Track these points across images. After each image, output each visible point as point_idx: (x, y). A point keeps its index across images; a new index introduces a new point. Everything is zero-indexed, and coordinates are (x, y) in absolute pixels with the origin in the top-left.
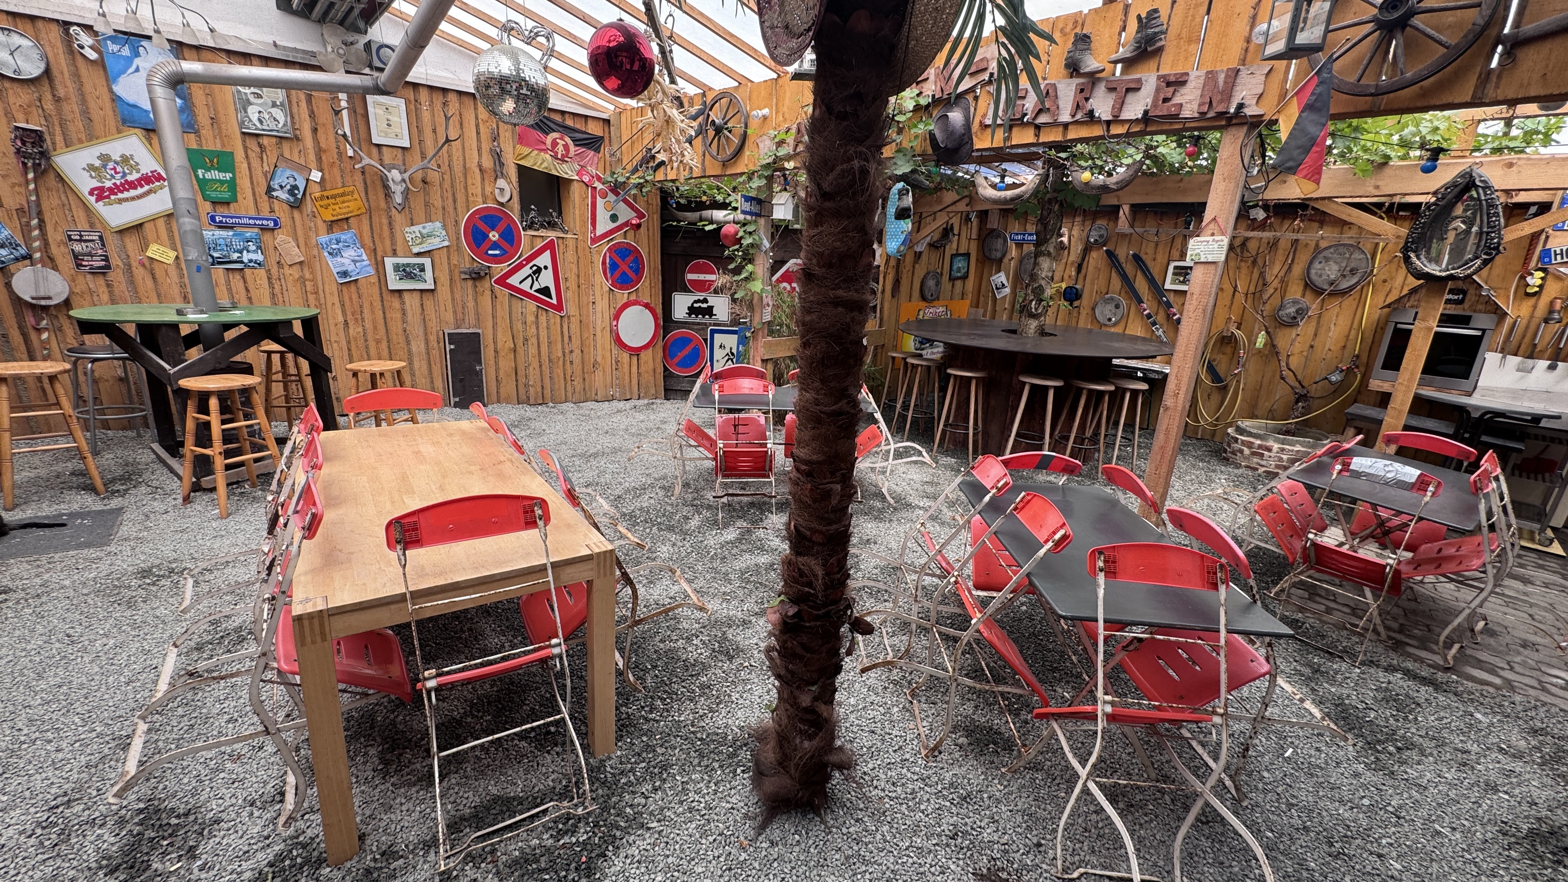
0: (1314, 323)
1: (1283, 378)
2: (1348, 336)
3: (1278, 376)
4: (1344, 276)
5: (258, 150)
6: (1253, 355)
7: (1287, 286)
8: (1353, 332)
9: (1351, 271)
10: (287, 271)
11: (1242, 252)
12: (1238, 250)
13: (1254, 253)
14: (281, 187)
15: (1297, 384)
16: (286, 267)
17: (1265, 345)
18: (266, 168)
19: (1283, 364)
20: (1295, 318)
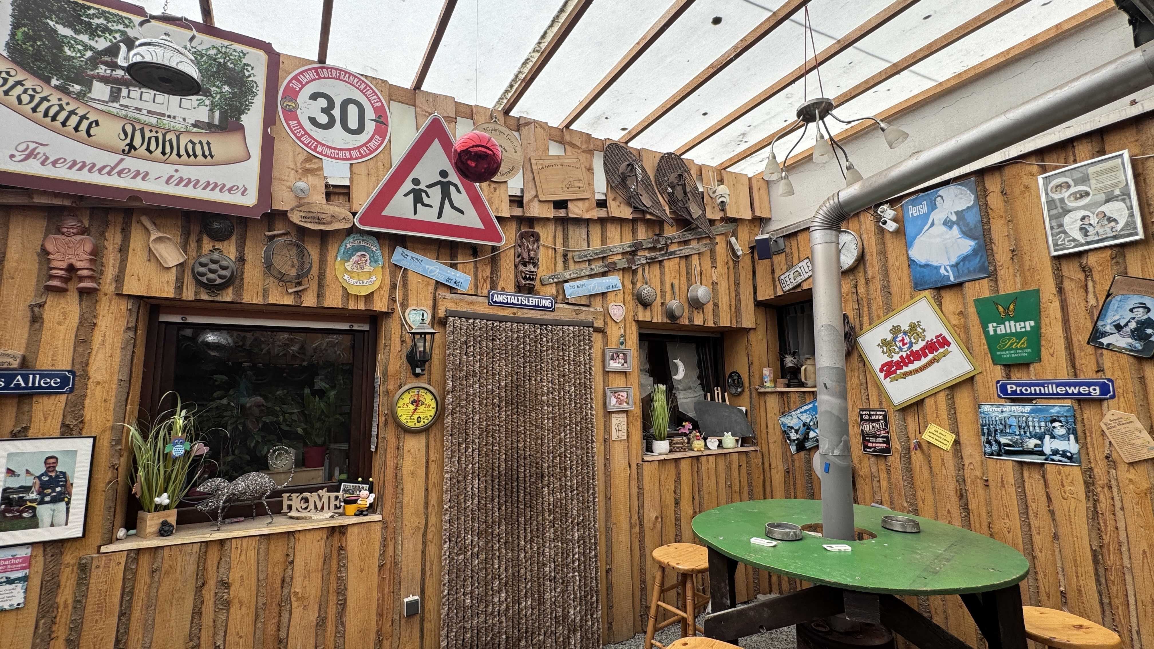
5: (1082, 276)
10: (1124, 474)
14: (1119, 328)
16: (1122, 468)
18: (1092, 301)
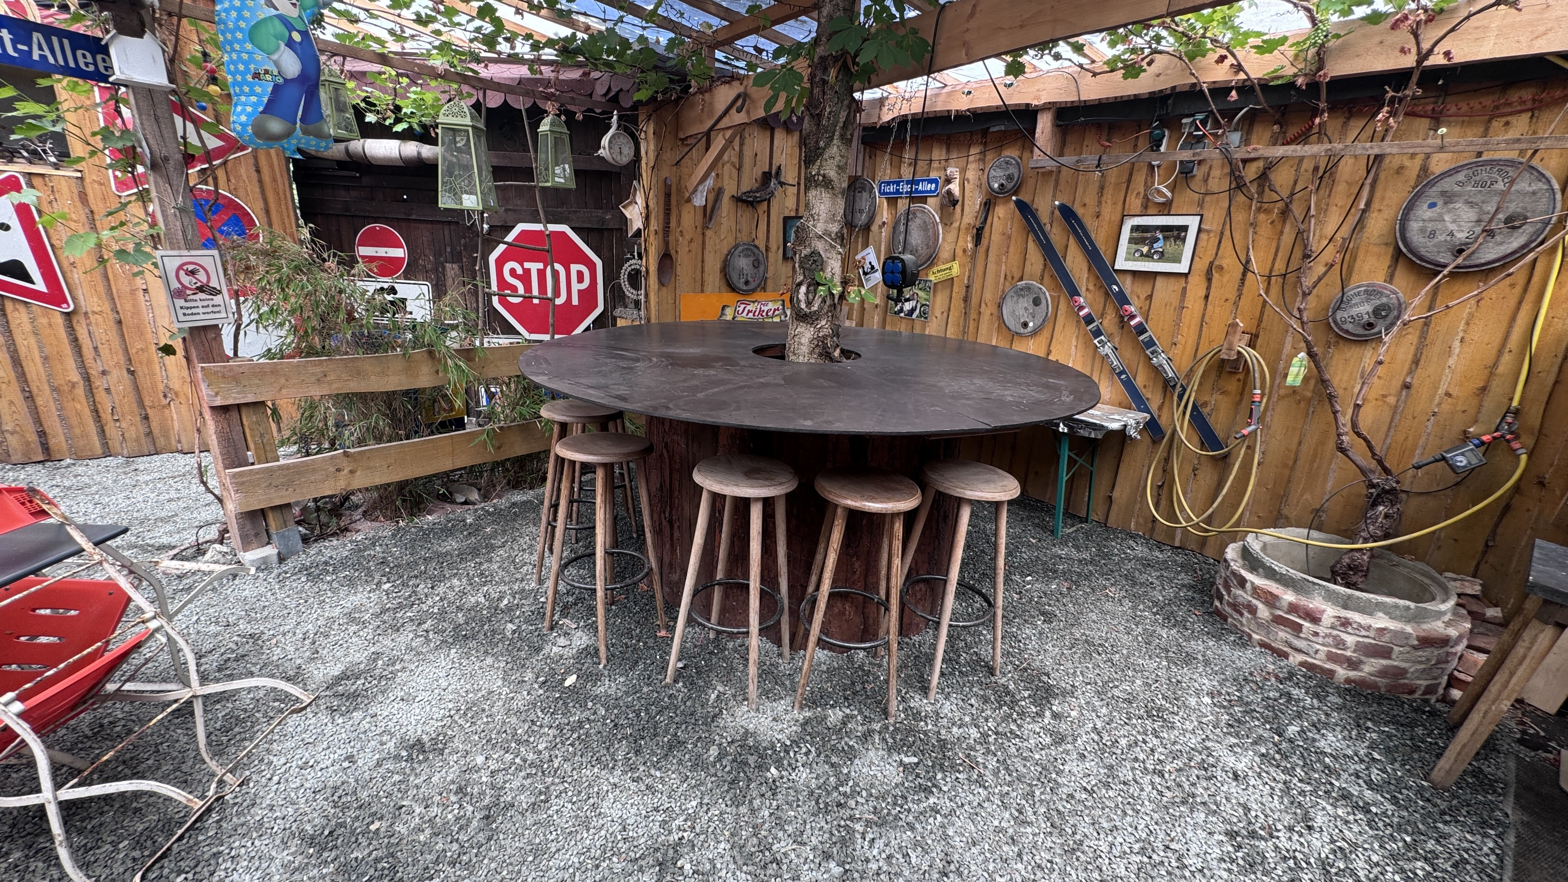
0: (1412, 337)
1: (1343, 451)
2: (1495, 365)
3: (1331, 444)
4: (1490, 233)
6: (1281, 398)
7: (1354, 258)
8: (1506, 358)
9: (1509, 220)
11: (1261, 193)
12: (1253, 189)
13: (1285, 194)
15: (1373, 464)
17: (1306, 379)
19: (1345, 419)
20: (1371, 325)
